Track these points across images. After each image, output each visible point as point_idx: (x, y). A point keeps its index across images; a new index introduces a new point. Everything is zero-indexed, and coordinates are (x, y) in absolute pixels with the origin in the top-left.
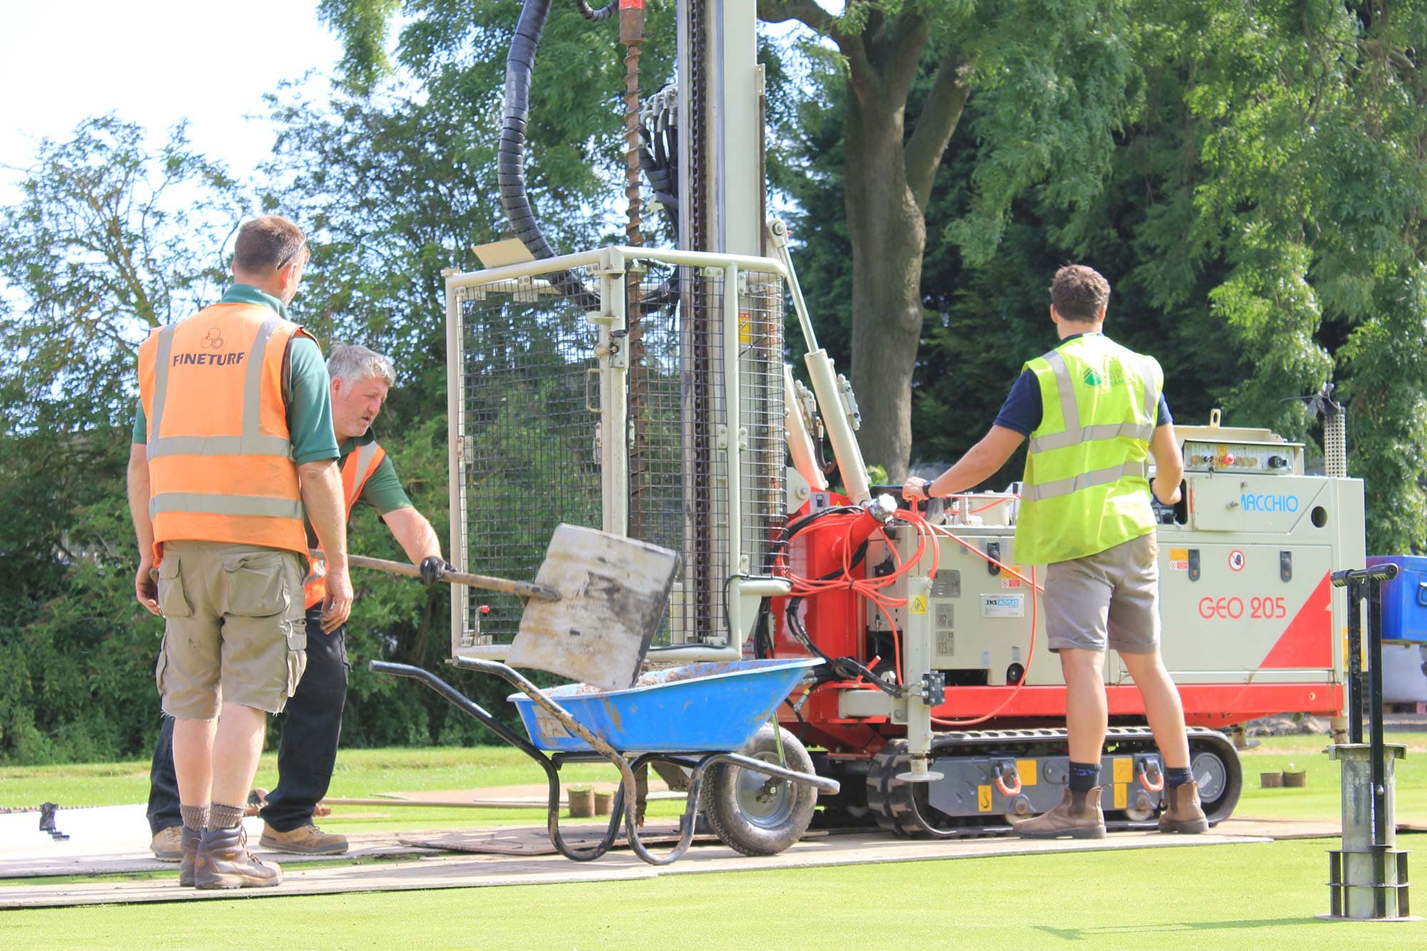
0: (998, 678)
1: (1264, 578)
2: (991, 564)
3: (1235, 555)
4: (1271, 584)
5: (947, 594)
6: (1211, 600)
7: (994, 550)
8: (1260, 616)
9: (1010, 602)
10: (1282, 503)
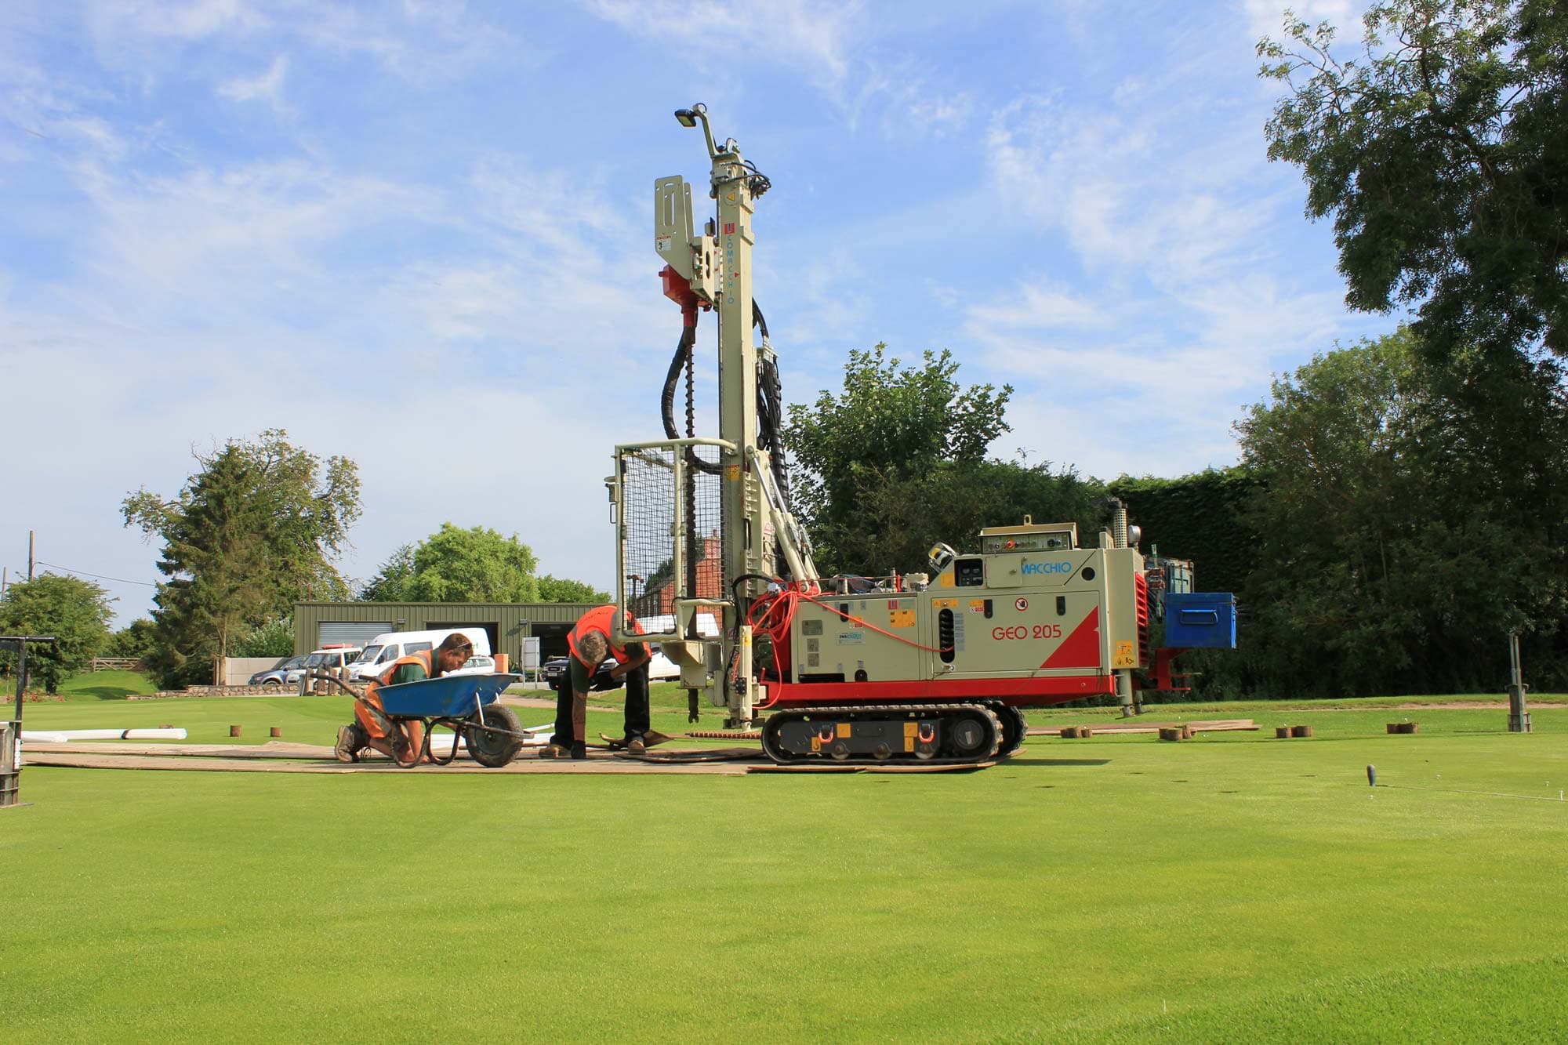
0: (850, 678)
1: (1043, 611)
2: (842, 616)
3: (1020, 601)
4: (1051, 616)
5: (814, 633)
6: (1002, 629)
7: (844, 608)
8: (1040, 637)
9: (856, 636)
10: (1058, 568)
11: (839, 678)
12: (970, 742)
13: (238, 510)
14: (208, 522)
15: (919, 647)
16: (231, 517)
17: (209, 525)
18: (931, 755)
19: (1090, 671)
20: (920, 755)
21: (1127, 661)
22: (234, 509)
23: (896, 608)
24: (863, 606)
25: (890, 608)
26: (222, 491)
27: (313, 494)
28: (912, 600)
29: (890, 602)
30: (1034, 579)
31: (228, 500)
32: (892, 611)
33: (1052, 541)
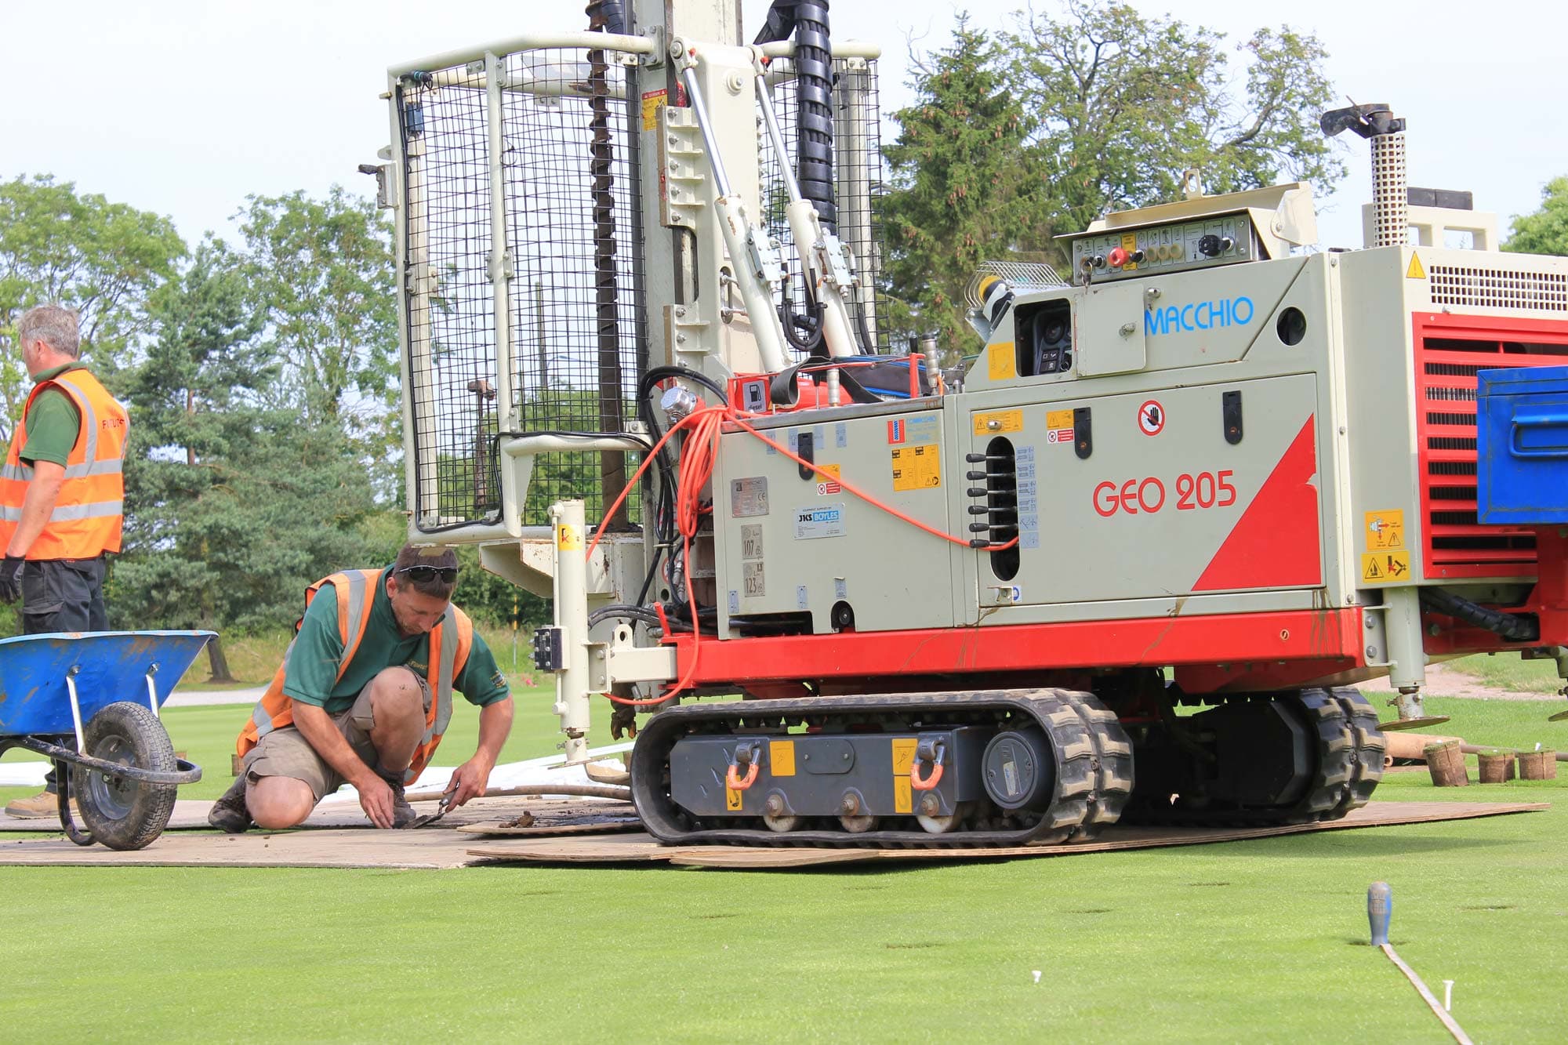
0: (823, 622)
2: (801, 466)
3: (1148, 409)
4: (1215, 454)
5: (753, 511)
6: (1113, 487)
7: (806, 444)
8: (1192, 506)
9: (829, 515)
10: (1226, 313)
11: (799, 623)
12: (1012, 790)
13: (984, 193)
14: (914, 230)
15: (951, 541)
16: (968, 214)
17: (916, 237)
18: (947, 823)
19: (1298, 598)
20: (927, 823)
21: (1391, 568)
22: (975, 193)
23: (902, 440)
24: (841, 439)
25: (891, 441)
26: (946, 150)
27: (1217, 138)
28: (931, 418)
29: (890, 423)
30: (1172, 347)
31: (957, 171)
32: (895, 447)
33: (1216, 239)
